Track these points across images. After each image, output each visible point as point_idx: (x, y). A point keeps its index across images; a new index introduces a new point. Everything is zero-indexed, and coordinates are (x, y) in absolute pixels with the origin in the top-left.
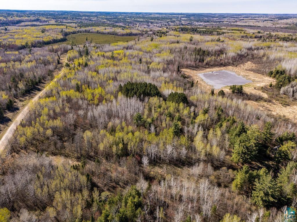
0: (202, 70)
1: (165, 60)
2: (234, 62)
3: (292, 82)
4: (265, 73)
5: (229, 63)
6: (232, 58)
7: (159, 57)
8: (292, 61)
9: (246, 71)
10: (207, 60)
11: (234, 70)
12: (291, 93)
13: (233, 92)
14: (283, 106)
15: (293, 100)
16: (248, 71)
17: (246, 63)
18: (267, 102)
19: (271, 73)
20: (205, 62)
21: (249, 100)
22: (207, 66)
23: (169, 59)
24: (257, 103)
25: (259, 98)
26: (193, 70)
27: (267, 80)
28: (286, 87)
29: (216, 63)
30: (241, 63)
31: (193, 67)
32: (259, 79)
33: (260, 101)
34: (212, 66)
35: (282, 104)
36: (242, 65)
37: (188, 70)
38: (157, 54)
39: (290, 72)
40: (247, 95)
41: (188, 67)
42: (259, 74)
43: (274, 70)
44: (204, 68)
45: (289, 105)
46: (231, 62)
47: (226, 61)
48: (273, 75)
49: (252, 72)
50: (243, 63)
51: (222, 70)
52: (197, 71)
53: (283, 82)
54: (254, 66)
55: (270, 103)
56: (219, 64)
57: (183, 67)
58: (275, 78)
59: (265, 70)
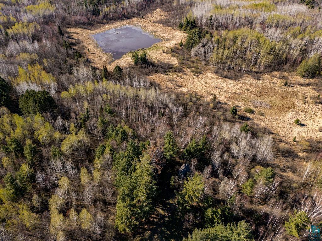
0: (97, 28)
1: (41, 16)
2: (140, 11)
3: (203, 39)
4: (175, 24)
5: (134, 13)
6: (137, 5)
7: (31, 11)
8: (202, 5)
9: (154, 24)
10: (104, 12)
11: (139, 24)
12: (203, 54)
13: (136, 63)
14: (195, 75)
15: (206, 63)
16: (156, 24)
17: (154, 12)
18: (176, 73)
19: (181, 25)
20: (101, 14)
21: (156, 73)
22: (105, 21)
23: (48, 14)
24: (166, 76)
25: (168, 67)
26: (85, 28)
27: (178, 35)
28: (197, 47)
29: (117, 15)
30: (148, 12)
31: (84, 23)
32: (169, 36)
33: (169, 72)
34: (111, 20)
35: (193, 72)
36: (150, 15)
37: (78, 30)
38: (28, 7)
39: (201, 21)
40: (153, 65)
41: (78, 24)
42: (168, 26)
43: (184, 20)
44: (101, 25)
45: (201, 73)
46: (136, 11)
47: (130, 10)
48: (184, 28)
49: (161, 24)
50: (151, 11)
51: (125, 25)
52: (90, 30)
53: (193, 40)
54: (164, 15)
55: (181, 74)
56: (120, 16)
57: (69, 25)
58: (186, 32)
59: (175, 21)
